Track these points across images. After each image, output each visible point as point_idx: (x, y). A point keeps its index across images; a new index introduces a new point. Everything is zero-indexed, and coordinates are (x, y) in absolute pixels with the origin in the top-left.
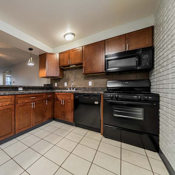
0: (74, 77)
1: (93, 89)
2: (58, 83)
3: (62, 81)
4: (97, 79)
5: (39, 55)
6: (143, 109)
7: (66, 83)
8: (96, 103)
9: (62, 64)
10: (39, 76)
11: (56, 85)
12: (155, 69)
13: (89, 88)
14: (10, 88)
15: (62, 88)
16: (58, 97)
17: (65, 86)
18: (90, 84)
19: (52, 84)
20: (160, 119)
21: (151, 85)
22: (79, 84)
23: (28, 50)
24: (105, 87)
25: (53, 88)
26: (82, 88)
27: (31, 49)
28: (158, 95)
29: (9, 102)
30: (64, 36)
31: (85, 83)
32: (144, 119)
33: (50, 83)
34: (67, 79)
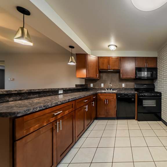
0: (110, 80)
1: (125, 89)
2: (94, 84)
3: (98, 82)
4: (128, 82)
5: (76, 54)
6: (156, 100)
7: (103, 84)
8: (133, 99)
9: (101, 67)
10: (76, 77)
11: (92, 85)
12: (158, 79)
13: (122, 89)
14: (50, 92)
15: (98, 89)
16: (101, 97)
17: (102, 86)
18: (123, 85)
19: (87, 85)
20: (162, 104)
21: (155, 87)
22: (115, 86)
23: (69, 48)
24: (133, 88)
25: (89, 89)
26: (118, 88)
27: (72, 47)
28: (161, 93)
29: (71, 109)
30: (109, 46)
31: (119, 84)
32: (156, 105)
33: (84, 84)
34: (104, 81)
